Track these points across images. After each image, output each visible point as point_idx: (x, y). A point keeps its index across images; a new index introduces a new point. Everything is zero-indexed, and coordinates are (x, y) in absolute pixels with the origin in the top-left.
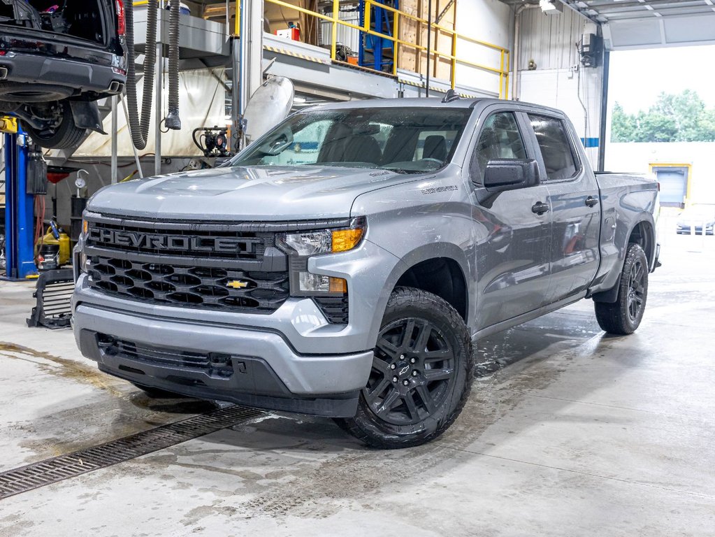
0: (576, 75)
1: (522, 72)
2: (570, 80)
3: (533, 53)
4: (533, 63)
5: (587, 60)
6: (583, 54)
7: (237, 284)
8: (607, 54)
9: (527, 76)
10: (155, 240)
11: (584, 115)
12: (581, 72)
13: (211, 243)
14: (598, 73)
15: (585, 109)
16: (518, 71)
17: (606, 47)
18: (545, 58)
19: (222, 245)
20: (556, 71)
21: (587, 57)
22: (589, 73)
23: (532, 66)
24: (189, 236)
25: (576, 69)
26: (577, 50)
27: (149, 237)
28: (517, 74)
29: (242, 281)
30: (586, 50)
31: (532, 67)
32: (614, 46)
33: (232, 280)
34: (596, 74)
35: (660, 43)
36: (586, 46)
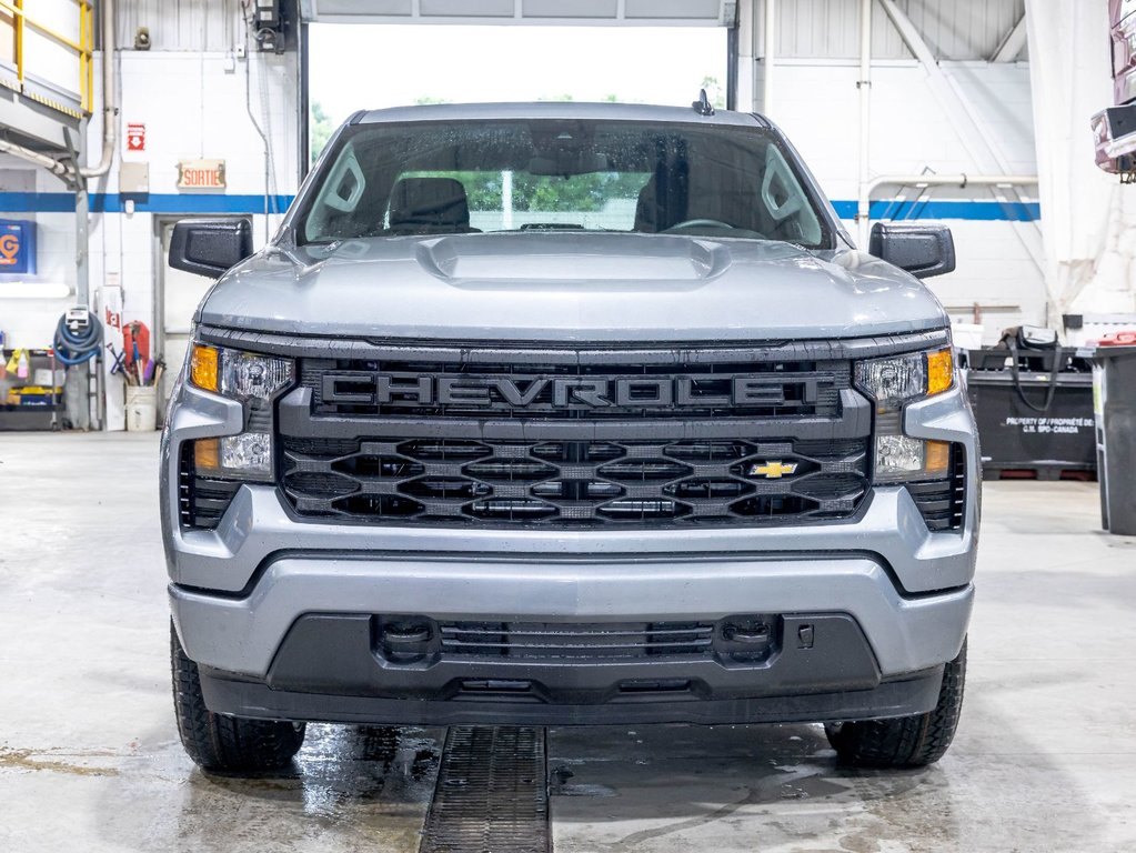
0: (241, 67)
1: (123, 53)
2: (228, 75)
3: (142, 15)
4: (147, 36)
5: (268, 36)
6: (258, 25)
7: (773, 469)
8: (305, 28)
9: (132, 61)
10: (580, 388)
11: (263, 148)
12: (251, 62)
13: (725, 388)
14: (286, 64)
15: (263, 136)
16: (116, 49)
17: (304, 14)
18: (169, 26)
19: (751, 391)
20: (197, 55)
21: (264, 32)
22: (268, 64)
23: (143, 42)
24: (673, 376)
25: (242, 54)
26: (242, 16)
27: (561, 383)
28: (114, 58)
29: (785, 460)
30: (266, 16)
31: (143, 44)
32: (319, 14)
33: (762, 462)
34: (284, 66)
35: (410, 15)
36: (266, 9)
